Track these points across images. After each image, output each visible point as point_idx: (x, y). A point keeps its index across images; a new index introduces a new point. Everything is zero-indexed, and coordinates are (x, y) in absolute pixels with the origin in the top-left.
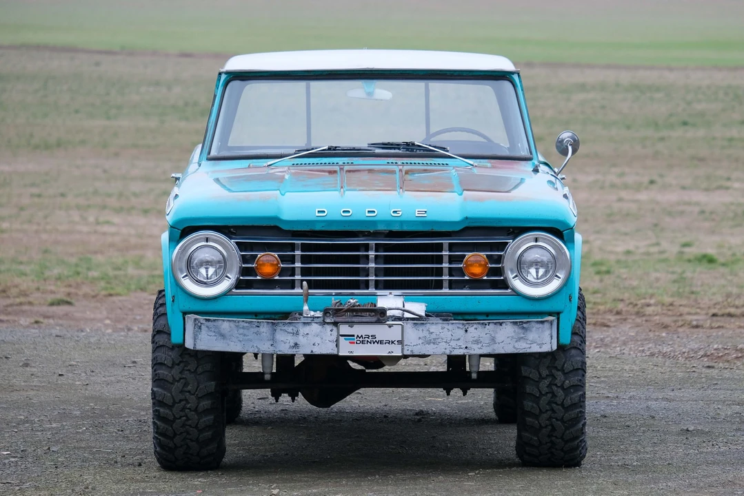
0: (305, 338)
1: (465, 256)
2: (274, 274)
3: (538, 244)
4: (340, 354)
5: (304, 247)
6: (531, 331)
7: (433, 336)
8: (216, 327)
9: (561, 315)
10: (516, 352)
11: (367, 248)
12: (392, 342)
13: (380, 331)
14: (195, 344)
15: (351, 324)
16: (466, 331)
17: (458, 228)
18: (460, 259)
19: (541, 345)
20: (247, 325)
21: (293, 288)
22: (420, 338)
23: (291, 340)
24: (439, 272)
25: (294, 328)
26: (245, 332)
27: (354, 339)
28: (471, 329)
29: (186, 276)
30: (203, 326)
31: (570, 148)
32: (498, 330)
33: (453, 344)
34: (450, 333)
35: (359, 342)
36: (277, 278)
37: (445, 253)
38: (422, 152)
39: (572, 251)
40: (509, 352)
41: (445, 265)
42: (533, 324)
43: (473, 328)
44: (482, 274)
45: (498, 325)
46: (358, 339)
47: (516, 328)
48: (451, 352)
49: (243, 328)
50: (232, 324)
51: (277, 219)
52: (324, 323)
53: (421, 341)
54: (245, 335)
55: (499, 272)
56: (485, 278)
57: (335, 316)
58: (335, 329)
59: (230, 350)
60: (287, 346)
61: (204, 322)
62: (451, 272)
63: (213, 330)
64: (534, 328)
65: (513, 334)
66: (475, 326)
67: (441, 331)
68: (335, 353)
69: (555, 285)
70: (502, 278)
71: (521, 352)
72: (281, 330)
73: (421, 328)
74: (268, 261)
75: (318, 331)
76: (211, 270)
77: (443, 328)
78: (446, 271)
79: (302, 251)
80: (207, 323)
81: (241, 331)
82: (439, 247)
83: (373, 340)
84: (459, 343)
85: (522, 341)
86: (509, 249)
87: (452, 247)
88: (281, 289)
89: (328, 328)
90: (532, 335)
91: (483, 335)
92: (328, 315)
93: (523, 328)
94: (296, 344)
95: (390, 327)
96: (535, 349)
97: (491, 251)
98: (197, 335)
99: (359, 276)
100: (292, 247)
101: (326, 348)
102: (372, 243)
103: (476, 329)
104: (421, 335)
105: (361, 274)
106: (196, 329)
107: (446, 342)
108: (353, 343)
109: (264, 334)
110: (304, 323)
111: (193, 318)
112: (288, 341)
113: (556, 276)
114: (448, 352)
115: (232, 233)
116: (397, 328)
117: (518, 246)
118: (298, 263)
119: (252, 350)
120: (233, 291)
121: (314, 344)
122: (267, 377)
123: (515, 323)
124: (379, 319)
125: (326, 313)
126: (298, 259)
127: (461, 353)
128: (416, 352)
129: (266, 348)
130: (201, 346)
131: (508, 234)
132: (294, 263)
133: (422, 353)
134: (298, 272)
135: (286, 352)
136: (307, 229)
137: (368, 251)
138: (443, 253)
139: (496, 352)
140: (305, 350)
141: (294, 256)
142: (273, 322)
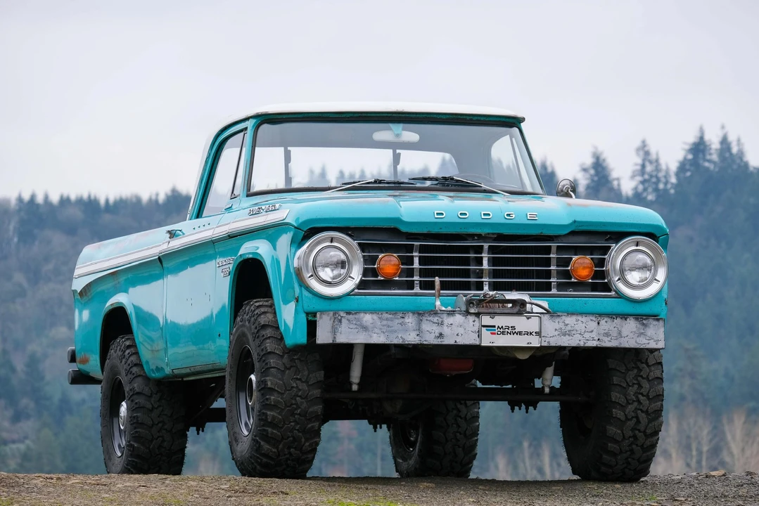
0: (450, 328)
1: (572, 258)
2: (395, 275)
3: (638, 247)
4: (482, 344)
5: (423, 249)
6: (649, 327)
7: (569, 328)
8: (358, 320)
10: (638, 346)
12: (531, 334)
13: (520, 323)
14: (335, 338)
15: (492, 315)
16: (599, 323)
17: (566, 232)
18: (567, 262)
19: (657, 341)
20: (391, 316)
21: (413, 289)
22: (556, 330)
23: (436, 330)
24: (548, 274)
25: (439, 318)
26: (389, 323)
27: (495, 330)
28: (603, 322)
29: (312, 276)
30: (343, 320)
32: (624, 324)
33: (587, 335)
34: (584, 325)
35: (499, 333)
36: (397, 279)
37: (553, 256)
41: (554, 268)
43: (604, 320)
44: (588, 277)
45: (624, 321)
46: (499, 330)
47: (637, 323)
48: (585, 343)
49: (387, 319)
50: (375, 317)
52: (467, 313)
53: (557, 333)
54: (388, 326)
56: (590, 280)
57: (478, 307)
58: (477, 319)
59: (372, 342)
60: (433, 336)
61: (345, 315)
62: (558, 274)
63: (354, 322)
64: (652, 326)
65: (635, 330)
66: (606, 319)
67: (576, 323)
68: (478, 343)
69: (654, 288)
70: (606, 281)
71: (642, 347)
72: (427, 320)
73: (557, 321)
74: (388, 263)
75: (462, 321)
77: (577, 320)
78: (554, 274)
79: (420, 253)
80: (351, 317)
81: (385, 322)
82: (548, 250)
83: (512, 331)
84: (594, 335)
85: (642, 336)
86: (612, 253)
87: (560, 250)
89: (471, 318)
90: (650, 331)
92: (471, 305)
93: (643, 324)
94: (441, 334)
95: (528, 319)
96: (653, 345)
97: (596, 254)
98: (336, 328)
99: (469, 277)
101: (468, 339)
102: (486, 245)
103: (606, 322)
104: (557, 326)
105: (472, 276)
106: (336, 322)
107: (580, 334)
108: (494, 333)
109: (410, 324)
110: (448, 314)
111: (332, 313)
112: (433, 331)
113: (655, 279)
114: (582, 344)
115: (350, 236)
116: (535, 321)
117: (621, 250)
118: (416, 265)
119: (396, 341)
120: (356, 291)
121: (457, 335)
122: (355, 388)
123: (637, 319)
124: (519, 310)
125: (470, 303)
126: (416, 261)
127: (595, 345)
128: (553, 344)
129: (411, 338)
130: (342, 339)
131: (606, 240)
132: (413, 265)
133: (558, 344)
134: (417, 273)
135: (432, 342)
136: (425, 231)
137: (481, 253)
138: (551, 256)
139: (623, 346)
140: (448, 341)
141: (413, 256)
142: (420, 313)
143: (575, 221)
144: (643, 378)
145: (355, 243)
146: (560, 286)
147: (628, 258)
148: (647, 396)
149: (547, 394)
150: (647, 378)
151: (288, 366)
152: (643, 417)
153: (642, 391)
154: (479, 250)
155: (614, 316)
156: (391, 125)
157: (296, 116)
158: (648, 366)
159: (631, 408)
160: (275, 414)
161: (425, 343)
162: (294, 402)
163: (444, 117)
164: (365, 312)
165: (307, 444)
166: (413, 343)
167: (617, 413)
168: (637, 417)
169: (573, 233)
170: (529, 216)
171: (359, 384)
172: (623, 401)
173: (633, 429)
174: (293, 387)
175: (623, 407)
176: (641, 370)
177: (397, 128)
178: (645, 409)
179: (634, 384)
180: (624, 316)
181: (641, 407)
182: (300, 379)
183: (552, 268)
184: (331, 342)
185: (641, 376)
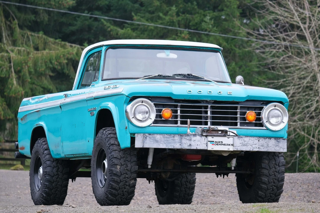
0: (194, 142)
1: (246, 112)
2: (169, 118)
3: (275, 108)
4: (208, 149)
7: (246, 143)
8: (154, 138)
12: (229, 145)
13: (225, 140)
14: (143, 145)
15: (213, 136)
16: (259, 141)
17: (244, 100)
18: (244, 113)
19: (283, 149)
20: (168, 136)
21: (177, 124)
22: (240, 143)
24: (236, 119)
25: (189, 138)
26: (168, 139)
29: (133, 117)
30: (147, 138)
32: (270, 141)
33: (254, 146)
34: (253, 141)
35: (216, 144)
40: (273, 151)
41: (238, 116)
42: (281, 140)
43: (261, 140)
44: (253, 120)
45: (270, 139)
46: (215, 143)
47: (275, 141)
48: (253, 149)
49: (167, 138)
50: (161, 136)
51: (172, 94)
52: (202, 135)
53: (241, 145)
54: (167, 141)
55: (259, 119)
56: (254, 122)
57: (207, 133)
58: (206, 138)
59: (160, 147)
60: (187, 145)
61: (148, 135)
62: (241, 119)
63: (152, 139)
64: (281, 142)
65: (274, 144)
66: (262, 139)
67: (249, 141)
68: (206, 149)
69: (282, 126)
70: (261, 122)
71: (277, 151)
72: (184, 138)
73: (241, 139)
74: (167, 113)
75: (199, 139)
77: (250, 139)
78: (239, 118)
79: (180, 108)
80: (151, 136)
81: (166, 139)
82: (236, 108)
83: (221, 143)
84: (257, 146)
85: (277, 146)
87: (241, 108)
88: (171, 124)
89: (204, 138)
90: (281, 145)
91: (264, 143)
92: (204, 132)
93: (278, 141)
94: (190, 145)
95: (228, 138)
97: (257, 110)
98: (144, 141)
100: (177, 106)
101: (202, 147)
102: (209, 105)
103: (262, 140)
104: (241, 142)
106: (144, 139)
107: (251, 145)
108: (213, 145)
109: (177, 140)
110: (194, 136)
111: (142, 134)
112: (187, 143)
113: (283, 122)
114: (251, 150)
115: (150, 100)
116: (231, 139)
117: (268, 109)
118: (179, 113)
119: (170, 147)
120: (153, 125)
121: (197, 145)
122: (149, 167)
123: (275, 139)
124: (225, 135)
126: (179, 111)
127: (257, 150)
128: (239, 150)
129: (177, 146)
130: (146, 146)
131: (261, 104)
132: (177, 113)
133: (241, 150)
134: (179, 117)
135: (186, 148)
136: (183, 99)
137: (207, 109)
138: (238, 111)
139: (269, 151)
140: (193, 147)
141: (177, 110)
142: (181, 135)
143: (248, 96)
145: (152, 104)
146: (242, 124)
147: (271, 112)
149: (233, 170)
154: (206, 107)
155: (266, 138)
157: (123, 46)
161: (183, 148)
164: (157, 134)
166: (178, 148)
169: (247, 101)
170: (228, 93)
171: (151, 165)
184: (142, 147)
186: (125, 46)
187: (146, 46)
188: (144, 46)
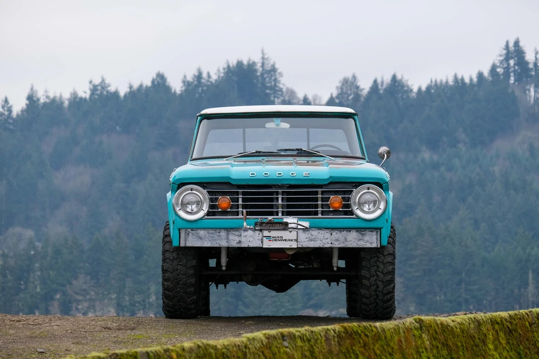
0: (245, 238)
1: (330, 197)
2: (227, 208)
3: (369, 191)
4: (264, 247)
5: (244, 193)
6: (366, 236)
7: (314, 237)
8: (197, 234)
9: (382, 230)
10: (358, 247)
11: (277, 193)
12: (292, 240)
13: (285, 234)
14: (186, 244)
15: (269, 230)
16: (331, 234)
17: (326, 183)
18: (327, 199)
19: (371, 243)
20: (213, 232)
21: (238, 215)
22: (306, 238)
23: (237, 239)
24: (316, 206)
25: (239, 233)
26: (213, 235)
27: (271, 239)
28: (334, 234)
29: (181, 209)
30: (190, 234)
31: (386, 155)
32: (348, 234)
33: (324, 241)
34: (323, 235)
35: (273, 240)
36: (229, 210)
37: (320, 196)
38: (306, 154)
39: (388, 195)
40: (354, 247)
41: (320, 203)
42: (367, 232)
44: (339, 207)
45: (349, 232)
46: (273, 238)
47: (358, 234)
48: (323, 245)
49: (212, 233)
50: (206, 232)
51: (229, 178)
52: (255, 230)
53: (307, 240)
54: (212, 237)
55: (348, 206)
56: (341, 209)
57: (261, 227)
58: (261, 233)
59: (204, 246)
60: (235, 242)
61: (190, 231)
62: (322, 206)
63: (195, 235)
64: (368, 235)
65: (356, 237)
66: (336, 232)
68: (261, 246)
69: (378, 213)
70: (351, 209)
71: (361, 247)
72: (232, 234)
73: (307, 233)
74: (224, 201)
75: (252, 234)
76: (194, 206)
77: (319, 233)
78: (320, 206)
79: (243, 195)
80: (193, 232)
81: (210, 235)
82: (316, 193)
83: (281, 239)
84: (328, 240)
85: (361, 241)
86: (354, 194)
87: (323, 193)
88: (232, 216)
89: (257, 232)
90: (367, 238)
91: (340, 237)
93: (362, 234)
94: (240, 241)
95: (290, 232)
96: (368, 245)
97: (344, 195)
98: (186, 238)
99: (273, 209)
100: (237, 193)
101: (255, 244)
102: (280, 191)
103: (336, 233)
104: (307, 236)
105: (274, 207)
106: (186, 235)
107: (320, 240)
108: (271, 241)
109: (223, 236)
110: (244, 230)
111: (184, 230)
112: (235, 240)
113: (380, 208)
114: (321, 246)
115: (202, 187)
116: (294, 233)
117: (359, 193)
118: (240, 202)
119: (216, 245)
120: (206, 217)
121: (249, 242)
122: (224, 268)
123: (357, 231)
124: (284, 228)
125: (256, 224)
126: (240, 200)
127: (329, 246)
128: (304, 246)
129: (224, 244)
130: (189, 244)
131: (350, 187)
132: (238, 202)
133: (307, 246)
134: (240, 206)
135: (235, 246)
136: (245, 183)
138: (318, 196)
139: (347, 246)
140: (244, 245)
141: (238, 198)
142: (228, 230)
143: (331, 177)
144: (380, 262)
145: (205, 191)
146: (324, 213)
147: (363, 196)
148: (382, 272)
149: (335, 271)
150: (382, 262)
151: (176, 258)
152: (380, 284)
153: (379, 269)
155: (342, 230)
156: (274, 119)
157: (220, 115)
158: (384, 256)
159: (373, 279)
160: (169, 284)
161: (231, 246)
162: (178, 277)
163: (305, 114)
165: (189, 300)
166: (225, 246)
167: (365, 282)
168: (377, 284)
169: (330, 183)
170: (304, 174)
172: (368, 276)
173: (375, 291)
174: (178, 269)
175: (368, 279)
176: (379, 258)
177: (277, 121)
178: (381, 280)
179: (375, 266)
180: (349, 229)
181: (379, 279)
182: (182, 265)
183: (319, 203)
184: (184, 246)
185: (379, 261)
186: (222, 115)
187: (250, 114)
188: (246, 114)
